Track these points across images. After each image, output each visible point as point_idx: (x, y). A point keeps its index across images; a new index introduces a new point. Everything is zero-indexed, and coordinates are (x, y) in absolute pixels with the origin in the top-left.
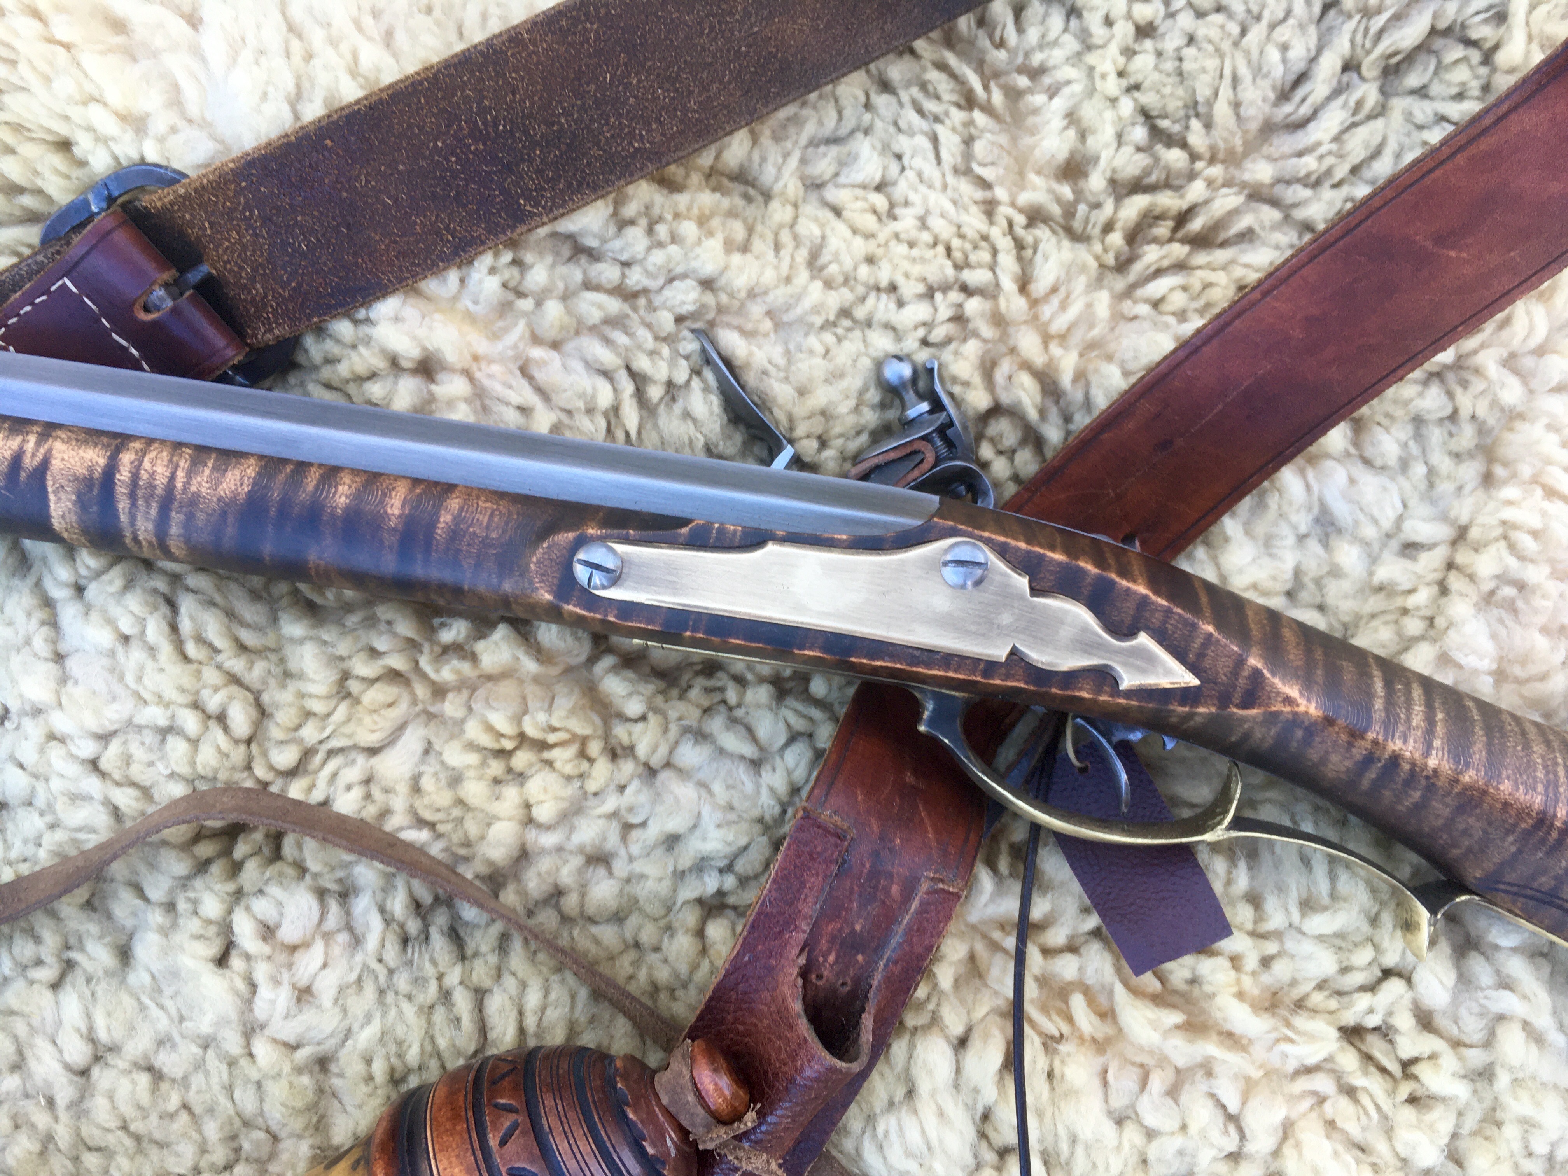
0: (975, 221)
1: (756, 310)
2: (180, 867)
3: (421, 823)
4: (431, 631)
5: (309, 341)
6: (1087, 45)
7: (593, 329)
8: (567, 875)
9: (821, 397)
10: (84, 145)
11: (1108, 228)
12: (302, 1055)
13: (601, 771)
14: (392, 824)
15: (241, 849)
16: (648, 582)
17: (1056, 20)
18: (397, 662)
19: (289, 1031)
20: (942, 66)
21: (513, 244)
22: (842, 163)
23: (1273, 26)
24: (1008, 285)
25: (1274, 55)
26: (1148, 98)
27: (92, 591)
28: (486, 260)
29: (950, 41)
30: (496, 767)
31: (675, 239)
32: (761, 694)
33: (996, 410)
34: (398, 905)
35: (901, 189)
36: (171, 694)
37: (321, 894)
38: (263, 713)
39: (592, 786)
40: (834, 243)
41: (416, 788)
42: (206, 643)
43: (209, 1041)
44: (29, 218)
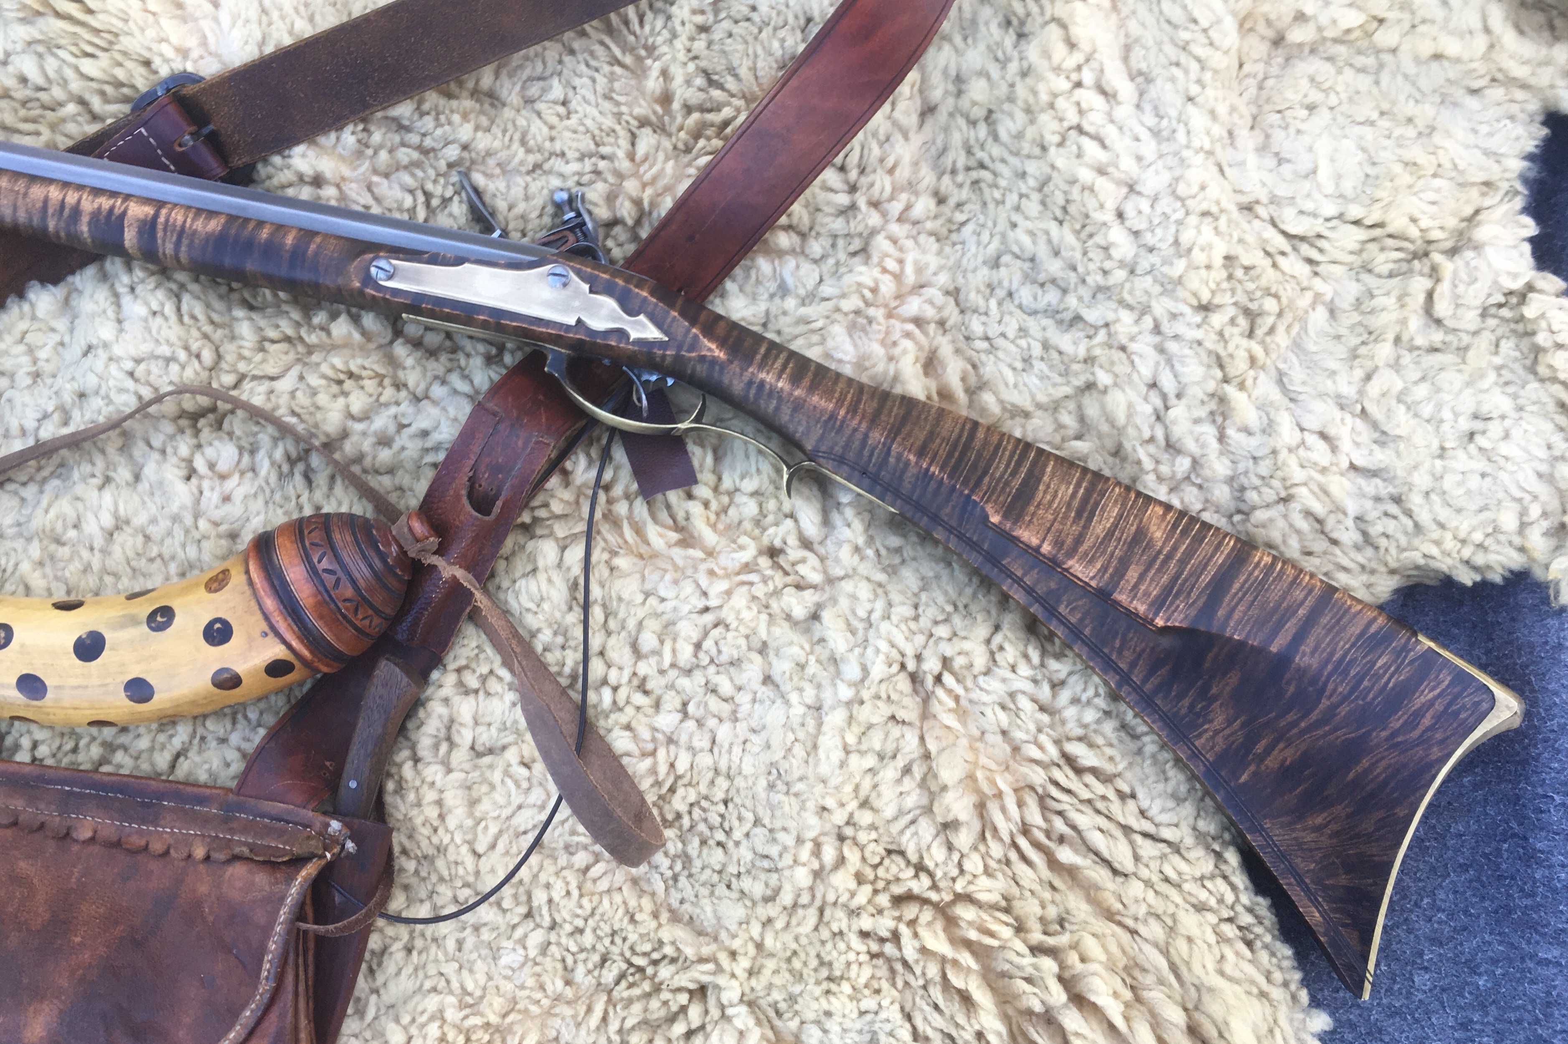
0: (608, 122)
1: (491, 162)
2: (168, 428)
3: (293, 413)
4: (308, 317)
5: (260, 166)
6: (674, 35)
8: (367, 445)
9: (521, 207)
10: (157, 62)
11: (681, 129)
12: (223, 528)
13: (389, 393)
14: (279, 413)
15: (202, 422)
16: (405, 279)
17: (659, 23)
18: (290, 332)
19: (217, 515)
20: (602, 43)
21: (364, 120)
22: (544, 91)
23: (775, 29)
24: (621, 154)
25: (776, 44)
26: (703, 64)
27: (139, 289)
28: (350, 128)
29: (610, 30)
30: (335, 388)
31: (450, 123)
32: (477, 362)
33: (615, 222)
34: (279, 454)
35: (573, 105)
36: (173, 339)
37: (241, 449)
38: (219, 357)
39: (383, 399)
40: (533, 129)
41: (293, 394)
42: (193, 317)
43: (176, 519)
44: (126, 100)
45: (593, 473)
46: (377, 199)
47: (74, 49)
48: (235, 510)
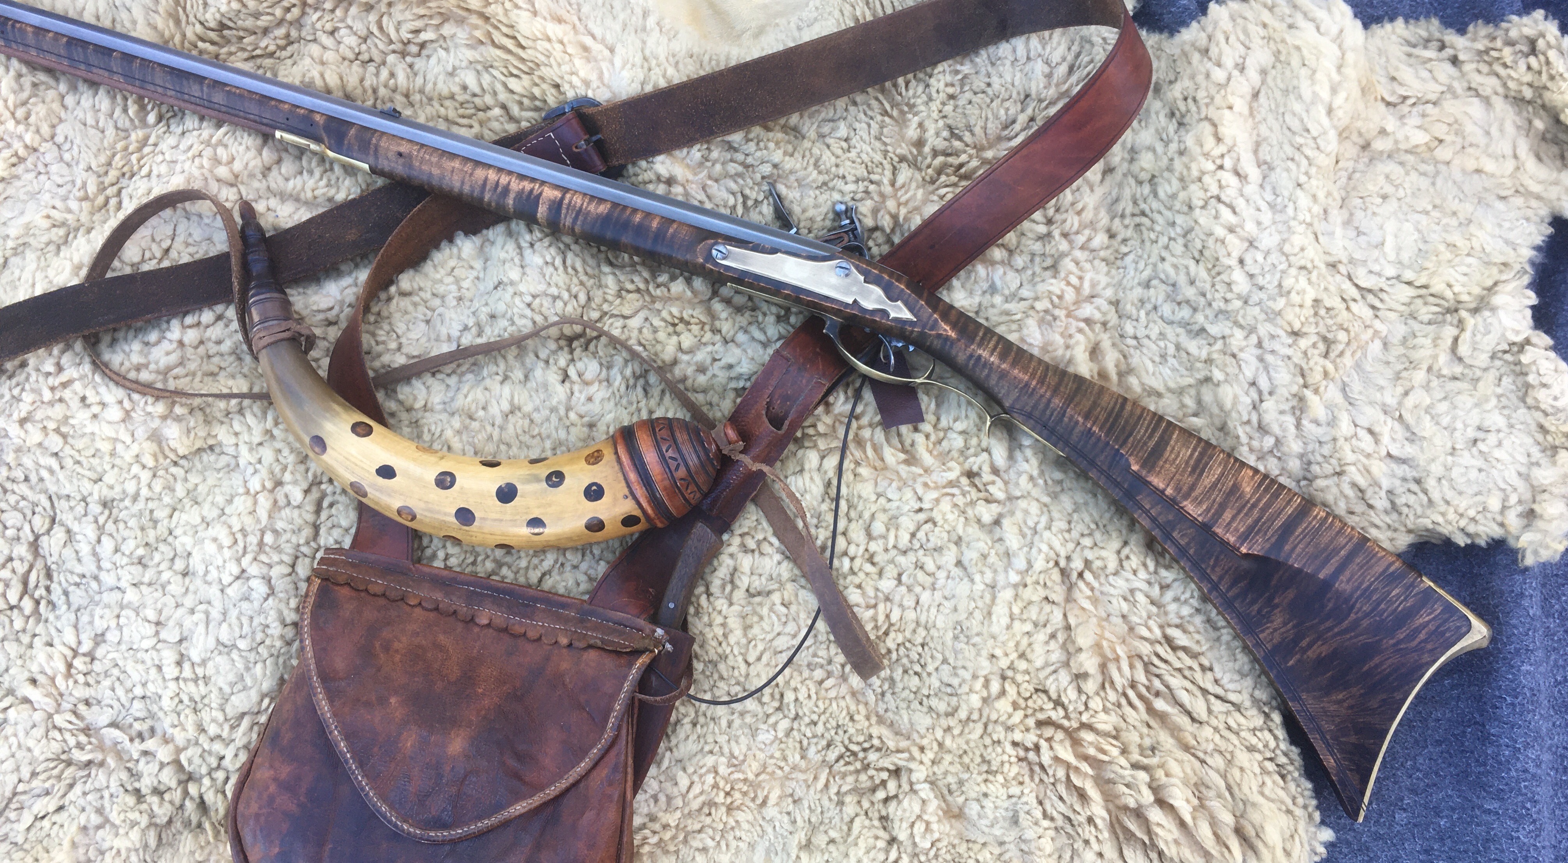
0: (878, 157)
1: (792, 178)
2: (553, 346)
3: (640, 344)
4: (654, 277)
5: (630, 167)
6: (930, 99)
7: (731, 176)
8: (690, 371)
9: (811, 213)
10: (566, 87)
11: (929, 166)
12: (586, 419)
13: (708, 336)
14: (630, 342)
15: (575, 344)
16: (735, 260)
17: (920, 89)
18: (642, 286)
19: (583, 410)
20: (877, 99)
21: (708, 142)
22: (833, 130)
23: (1003, 101)
24: (886, 181)
25: (1002, 112)
26: (949, 122)
27: (537, 245)
28: (698, 146)
29: (883, 91)
30: (670, 329)
31: (766, 148)
32: (771, 319)
33: (876, 228)
34: (628, 372)
35: (853, 142)
36: (561, 284)
37: (601, 364)
38: (589, 299)
39: (704, 340)
40: (824, 158)
41: (640, 331)
42: (574, 269)
43: (553, 410)
44: (537, 109)
45: (849, 407)
46: (708, 197)
47: (505, 71)
48: (595, 408)
